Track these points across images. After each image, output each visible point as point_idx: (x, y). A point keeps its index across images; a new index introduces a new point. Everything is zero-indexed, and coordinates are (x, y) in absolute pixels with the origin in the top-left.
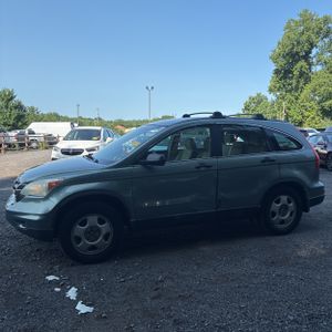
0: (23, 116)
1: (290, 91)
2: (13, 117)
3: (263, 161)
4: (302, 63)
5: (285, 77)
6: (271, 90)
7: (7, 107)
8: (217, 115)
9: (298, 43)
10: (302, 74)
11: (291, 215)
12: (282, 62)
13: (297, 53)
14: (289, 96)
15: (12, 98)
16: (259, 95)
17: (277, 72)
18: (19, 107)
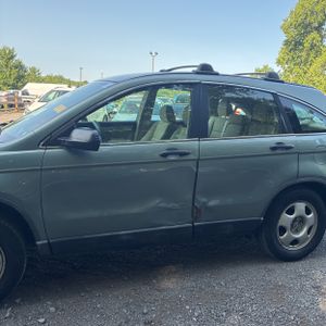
0: (23, 77)
1: (299, 64)
2: (13, 77)
3: (273, 149)
4: (314, 34)
5: (294, 49)
6: (279, 62)
7: (7, 66)
8: (206, 69)
9: (312, 13)
10: (313, 47)
11: (309, 232)
12: (293, 32)
13: (310, 24)
14: (297, 69)
15: (12, 57)
16: (265, 67)
17: (287, 43)
18: (19, 66)
